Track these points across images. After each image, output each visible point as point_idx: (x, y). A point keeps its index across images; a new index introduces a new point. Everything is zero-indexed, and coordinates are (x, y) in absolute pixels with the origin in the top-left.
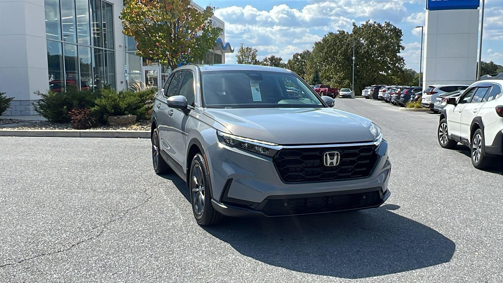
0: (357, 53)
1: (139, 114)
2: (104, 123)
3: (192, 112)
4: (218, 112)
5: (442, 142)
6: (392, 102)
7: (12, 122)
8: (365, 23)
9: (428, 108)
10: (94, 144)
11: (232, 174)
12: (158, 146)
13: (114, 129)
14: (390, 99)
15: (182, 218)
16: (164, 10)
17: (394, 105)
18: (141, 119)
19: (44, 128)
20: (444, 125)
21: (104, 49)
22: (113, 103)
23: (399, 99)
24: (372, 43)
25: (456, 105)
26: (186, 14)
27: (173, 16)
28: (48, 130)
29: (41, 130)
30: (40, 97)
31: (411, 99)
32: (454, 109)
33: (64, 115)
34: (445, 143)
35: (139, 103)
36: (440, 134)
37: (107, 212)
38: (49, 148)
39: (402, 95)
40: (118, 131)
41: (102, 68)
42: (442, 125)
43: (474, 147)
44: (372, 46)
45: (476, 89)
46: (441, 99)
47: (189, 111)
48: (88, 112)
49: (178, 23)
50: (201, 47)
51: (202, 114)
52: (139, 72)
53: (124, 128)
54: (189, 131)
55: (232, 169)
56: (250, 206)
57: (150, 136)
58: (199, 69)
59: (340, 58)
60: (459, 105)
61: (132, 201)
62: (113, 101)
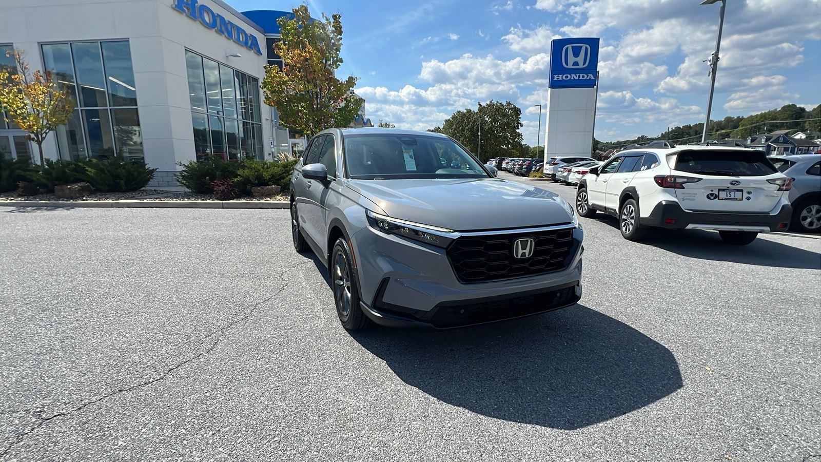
0: (482, 129)
1: (283, 184)
2: (248, 194)
3: (333, 184)
4: (368, 184)
5: (581, 211)
6: (515, 173)
7: (157, 194)
8: (488, 103)
9: (550, 177)
10: (235, 215)
11: (390, 272)
12: (297, 221)
13: (257, 200)
14: (514, 170)
15: (322, 317)
16: (306, 79)
17: (517, 175)
18: (285, 189)
19: (186, 200)
20: (583, 194)
21: (251, 122)
22: (256, 173)
23: (522, 169)
24: (495, 120)
25: (598, 175)
26: (328, 84)
27: (315, 86)
28: (190, 201)
29: (184, 202)
30: (182, 168)
31: (533, 169)
32: (596, 179)
33: (207, 186)
34: (584, 212)
35: (283, 173)
36: (579, 203)
37: (230, 308)
38: (187, 221)
39: (524, 167)
40: (261, 202)
41: (249, 140)
42: (581, 194)
43: (624, 217)
44: (495, 123)
45: (623, 158)
46: (562, 169)
47: (330, 182)
48: (231, 183)
49: (321, 94)
50: (344, 117)
51: (345, 187)
52: (287, 145)
53: (268, 199)
54: (330, 207)
55: (388, 264)
56: (415, 314)
57: (289, 207)
58: (342, 133)
59: (467, 134)
60: (601, 175)
61: (263, 291)
62: (256, 171)
